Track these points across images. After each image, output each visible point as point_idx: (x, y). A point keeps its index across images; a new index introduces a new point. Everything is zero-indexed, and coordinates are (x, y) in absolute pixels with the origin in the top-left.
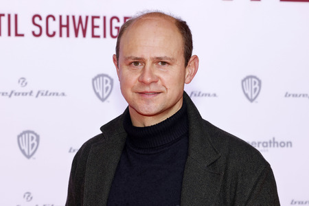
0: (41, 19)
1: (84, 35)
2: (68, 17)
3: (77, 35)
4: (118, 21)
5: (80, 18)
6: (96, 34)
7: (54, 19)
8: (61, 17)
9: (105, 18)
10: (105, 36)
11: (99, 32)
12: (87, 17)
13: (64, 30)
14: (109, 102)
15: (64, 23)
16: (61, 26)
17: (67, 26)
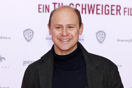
0: (73, 5)
1: (93, 13)
2: (86, 5)
3: (89, 13)
4: (109, 7)
5: (91, 5)
6: (98, 13)
7: (79, 6)
8: (82, 5)
9: (102, 5)
10: (102, 14)
11: (99, 12)
12: (94, 5)
13: (84, 10)
14: (103, 43)
15: (84, 7)
16: (83, 9)
17: (85, 9)
